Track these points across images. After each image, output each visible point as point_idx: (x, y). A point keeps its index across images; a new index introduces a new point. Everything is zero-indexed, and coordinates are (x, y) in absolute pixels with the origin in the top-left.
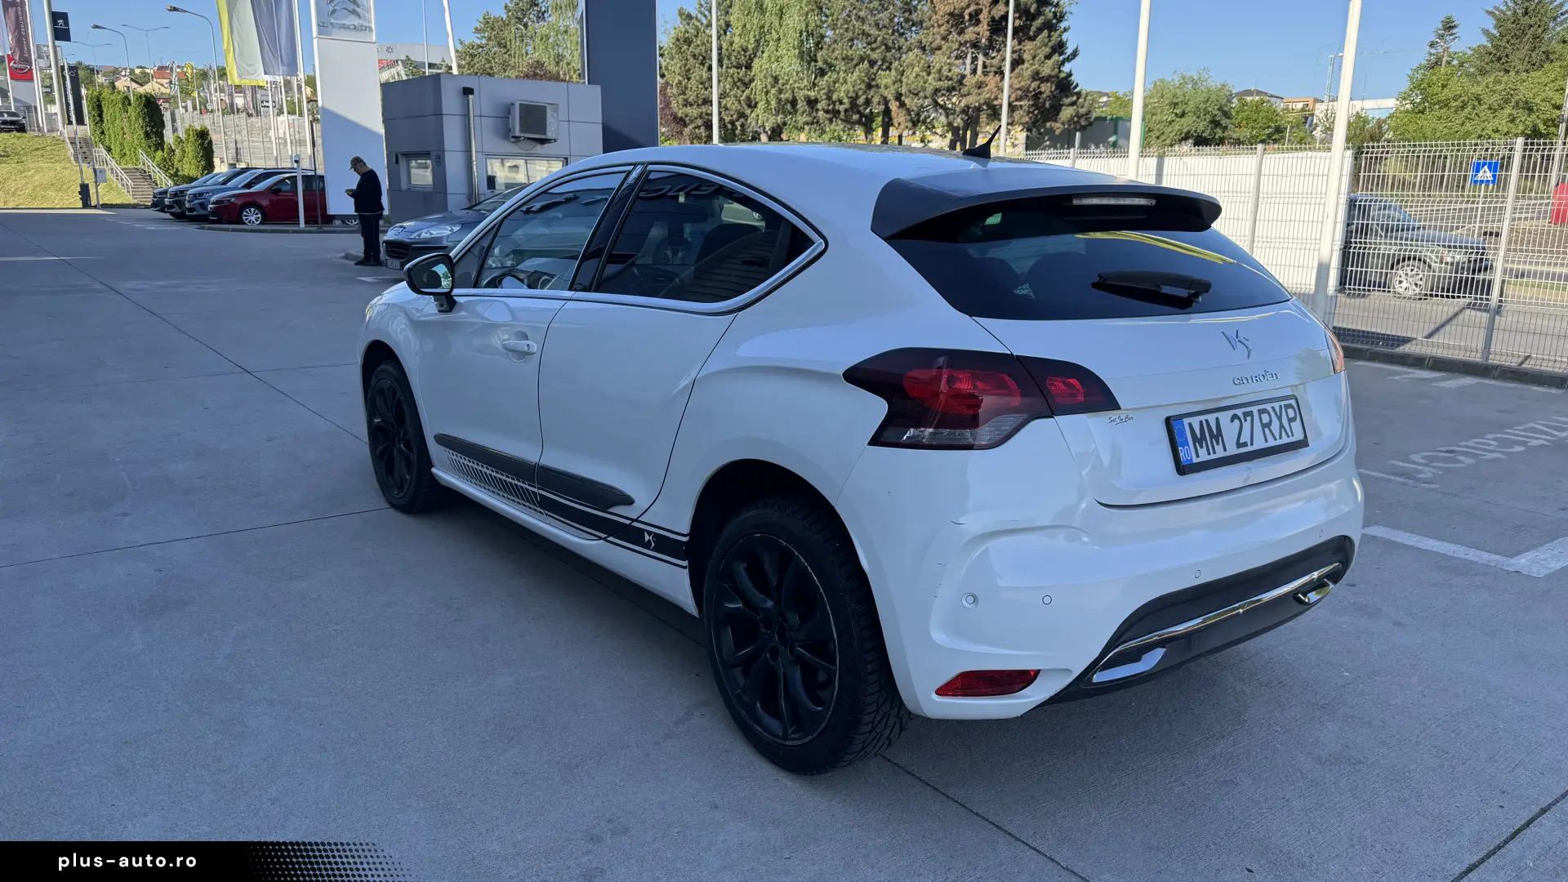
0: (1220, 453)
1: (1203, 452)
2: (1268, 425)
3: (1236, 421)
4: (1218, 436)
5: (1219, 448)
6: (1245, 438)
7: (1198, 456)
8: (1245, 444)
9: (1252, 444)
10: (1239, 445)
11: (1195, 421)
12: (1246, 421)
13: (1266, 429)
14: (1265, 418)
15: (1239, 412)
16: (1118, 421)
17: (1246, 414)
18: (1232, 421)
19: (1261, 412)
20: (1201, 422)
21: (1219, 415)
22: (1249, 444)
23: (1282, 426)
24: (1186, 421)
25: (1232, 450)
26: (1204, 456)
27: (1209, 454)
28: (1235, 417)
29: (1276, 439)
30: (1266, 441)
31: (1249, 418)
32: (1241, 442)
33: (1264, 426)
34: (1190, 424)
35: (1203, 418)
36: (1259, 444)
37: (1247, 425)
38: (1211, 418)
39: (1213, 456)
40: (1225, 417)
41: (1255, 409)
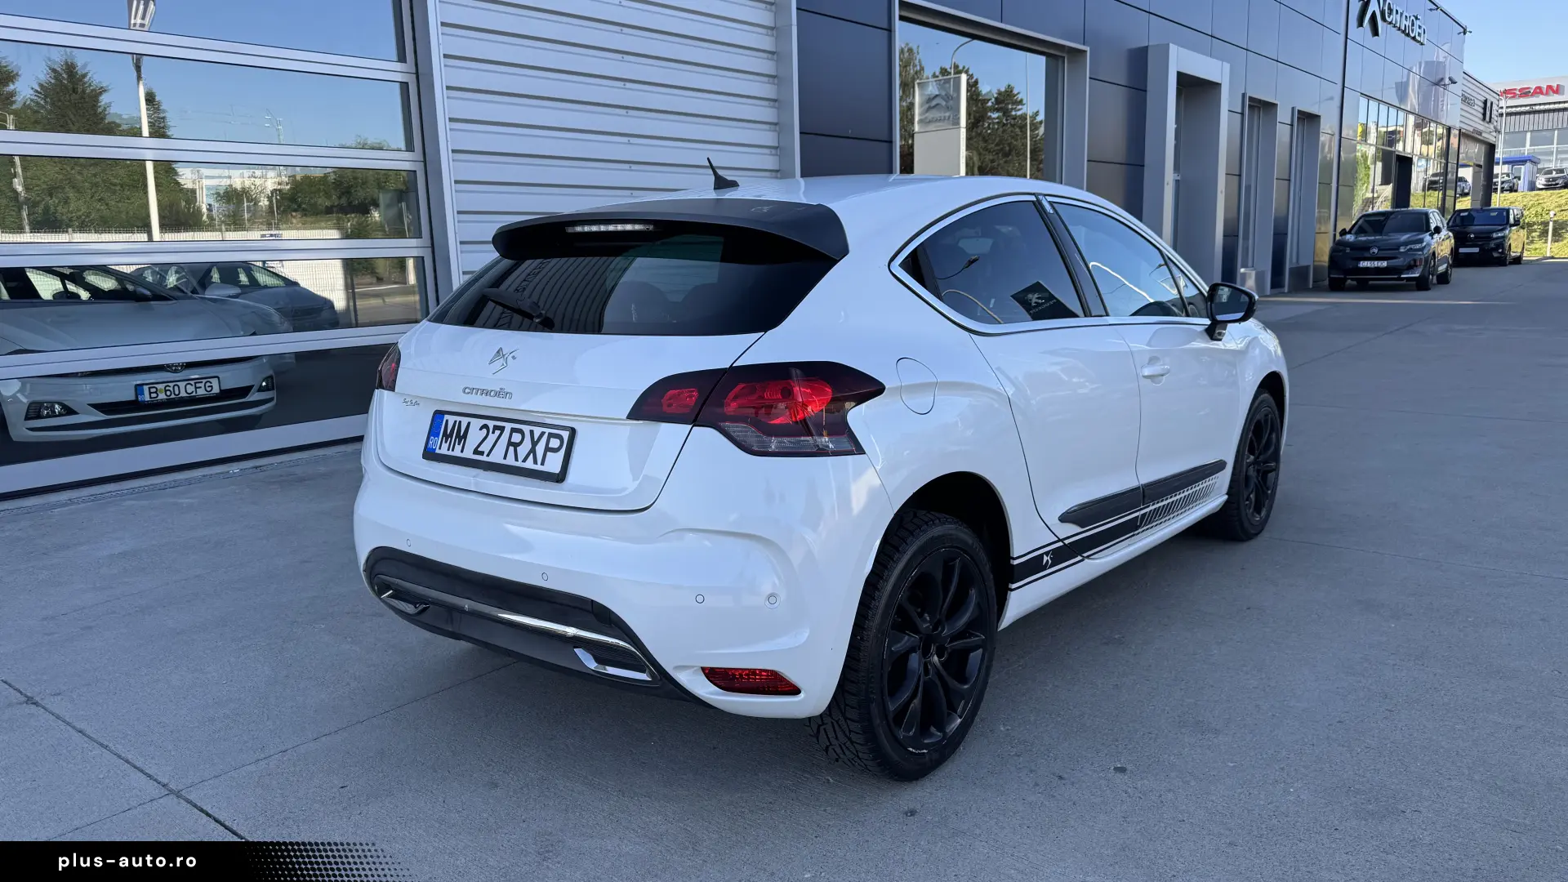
0: (457, 453)
1: (445, 446)
2: (516, 445)
3: (485, 431)
4: (462, 437)
5: (458, 448)
6: (485, 448)
7: (440, 448)
8: (482, 453)
9: (488, 455)
10: (476, 452)
11: (451, 419)
12: (493, 432)
13: (511, 449)
14: (516, 438)
15: (491, 424)
16: (409, 403)
17: (496, 428)
18: (481, 429)
19: (513, 430)
20: (456, 422)
21: (472, 420)
22: (486, 454)
23: (533, 451)
24: (447, 417)
25: (468, 454)
26: (444, 450)
27: (448, 450)
28: (485, 426)
29: (516, 459)
30: (505, 458)
31: (498, 432)
32: (479, 449)
33: (510, 443)
34: (447, 421)
35: (458, 418)
36: (497, 457)
37: (492, 438)
38: (465, 421)
39: (450, 453)
40: (476, 423)
41: (508, 426)
